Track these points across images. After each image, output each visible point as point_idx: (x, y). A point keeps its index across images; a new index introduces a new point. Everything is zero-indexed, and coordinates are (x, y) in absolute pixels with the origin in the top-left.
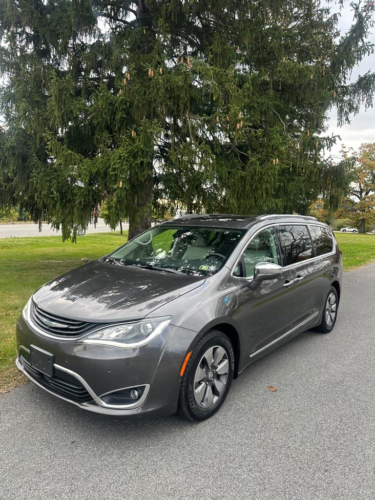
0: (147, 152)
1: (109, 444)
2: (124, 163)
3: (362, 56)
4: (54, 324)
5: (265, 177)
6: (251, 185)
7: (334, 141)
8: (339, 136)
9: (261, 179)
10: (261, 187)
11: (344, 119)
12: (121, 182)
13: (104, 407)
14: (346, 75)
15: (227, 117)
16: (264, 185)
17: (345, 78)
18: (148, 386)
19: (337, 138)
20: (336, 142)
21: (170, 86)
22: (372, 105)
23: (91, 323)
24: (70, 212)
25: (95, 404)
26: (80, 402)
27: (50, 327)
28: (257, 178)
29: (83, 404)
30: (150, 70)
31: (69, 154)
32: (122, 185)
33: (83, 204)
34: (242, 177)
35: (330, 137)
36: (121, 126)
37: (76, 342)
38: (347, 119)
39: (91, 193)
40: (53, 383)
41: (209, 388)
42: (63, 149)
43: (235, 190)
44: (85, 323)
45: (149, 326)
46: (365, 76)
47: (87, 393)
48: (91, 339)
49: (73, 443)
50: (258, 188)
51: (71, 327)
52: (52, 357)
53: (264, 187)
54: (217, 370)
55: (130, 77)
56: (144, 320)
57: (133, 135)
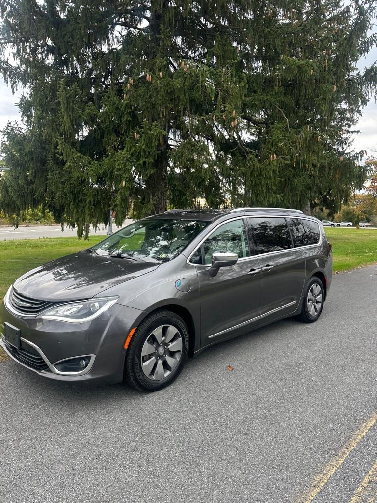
0: (149, 152)
2: (127, 164)
4: (23, 304)
5: (264, 173)
10: (261, 183)
12: (124, 182)
13: (57, 374)
15: (223, 116)
16: (263, 180)
18: (93, 357)
21: (170, 88)
23: (49, 302)
24: (82, 211)
25: (50, 371)
26: (39, 370)
27: (20, 307)
29: (42, 371)
30: (148, 75)
31: (78, 156)
32: (125, 184)
33: (92, 203)
36: (127, 129)
38: (359, 112)
39: (99, 193)
40: (21, 355)
41: (160, 362)
42: (73, 153)
44: (44, 302)
45: (97, 304)
46: (372, 68)
47: (44, 362)
48: (48, 315)
49: (33, 405)
51: (34, 306)
52: (18, 331)
53: (263, 183)
54: (169, 347)
55: (134, 82)
56: (92, 299)
57: (135, 137)
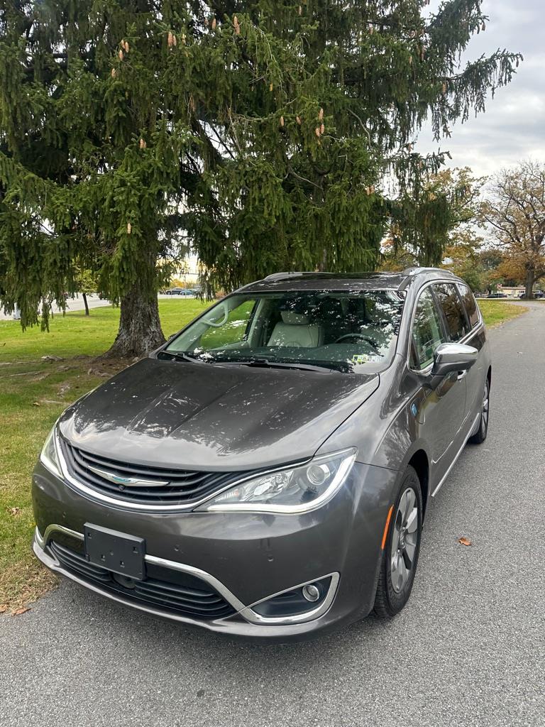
0: (168, 174)
1: (266, 686)
2: (133, 192)
3: (470, 34)
4: (134, 481)
5: (355, 215)
6: (333, 228)
7: (442, 160)
8: (448, 153)
9: (347, 218)
10: (348, 230)
11: (441, 129)
12: (129, 225)
14: (453, 61)
15: (298, 118)
16: (352, 227)
17: (452, 65)
18: (335, 576)
19: (446, 156)
20: (445, 161)
21: (200, 64)
22: (484, 108)
24: (34, 279)
25: (240, 619)
28: (342, 216)
29: (214, 622)
30: (170, 34)
31: (30, 178)
32: (131, 230)
33: (59, 265)
34: (316, 216)
35: (436, 154)
36: (115, 132)
37: (192, 511)
38: (445, 130)
39: (72, 246)
40: (140, 590)
42: (19, 171)
43: (307, 236)
44: (201, 474)
45: (325, 468)
46: (477, 64)
47: (224, 601)
49: (200, 694)
50: (344, 232)
51: (173, 484)
52: (143, 542)
53: (352, 230)
54: (407, 527)
55: (130, 48)
56: (314, 459)
57: (141, 147)
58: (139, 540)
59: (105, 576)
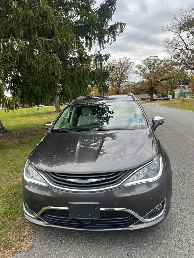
4: (90, 181)
6: (78, 81)
7: (108, 57)
9: (83, 77)
14: (107, 24)
15: (65, 40)
16: (85, 80)
17: (107, 25)
18: (166, 199)
19: (109, 56)
20: (109, 57)
22: (116, 40)
23: (123, 172)
25: (141, 223)
26: (127, 226)
28: (81, 76)
29: (130, 226)
35: (106, 55)
37: (119, 187)
44: (117, 173)
48: (131, 182)
50: (82, 82)
51: (107, 178)
53: (85, 81)
56: (153, 160)
58: (98, 203)
59: (77, 222)
